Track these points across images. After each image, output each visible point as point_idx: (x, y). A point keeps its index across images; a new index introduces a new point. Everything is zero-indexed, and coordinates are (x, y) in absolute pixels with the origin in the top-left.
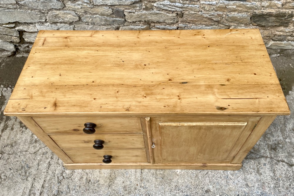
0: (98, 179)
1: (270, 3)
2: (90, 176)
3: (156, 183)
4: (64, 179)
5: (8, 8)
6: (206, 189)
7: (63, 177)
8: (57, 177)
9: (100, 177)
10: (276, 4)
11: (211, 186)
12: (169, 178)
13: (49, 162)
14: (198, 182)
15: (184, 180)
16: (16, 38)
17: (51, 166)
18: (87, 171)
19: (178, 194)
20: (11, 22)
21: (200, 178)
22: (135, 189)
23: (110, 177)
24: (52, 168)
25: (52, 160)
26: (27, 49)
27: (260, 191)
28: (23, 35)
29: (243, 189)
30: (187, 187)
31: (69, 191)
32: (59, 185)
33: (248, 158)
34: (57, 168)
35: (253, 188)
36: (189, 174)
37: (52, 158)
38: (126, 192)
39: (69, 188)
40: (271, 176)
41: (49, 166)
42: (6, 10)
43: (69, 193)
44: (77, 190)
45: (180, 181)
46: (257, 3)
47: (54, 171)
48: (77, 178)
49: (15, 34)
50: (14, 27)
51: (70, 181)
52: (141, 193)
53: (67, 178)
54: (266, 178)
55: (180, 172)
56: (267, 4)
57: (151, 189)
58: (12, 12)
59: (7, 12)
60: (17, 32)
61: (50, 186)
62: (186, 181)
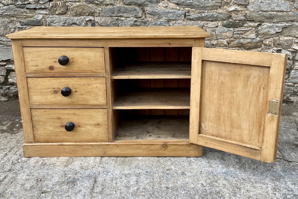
0: (55, 162)
1: (218, 42)
2: (47, 161)
3: (115, 164)
4: (18, 163)
5: (7, 46)
6: (168, 168)
7: (18, 162)
8: (11, 162)
9: (57, 161)
10: (223, 42)
11: (173, 166)
12: (129, 162)
13: (6, 154)
14: (159, 164)
15: (145, 163)
16: (2, 77)
18: (44, 158)
19: (137, 171)
20: (4, 60)
21: (162, 162)
22: (93, 168)
23: (68, 161)
24: (9, 156)
26: (8, 91)
27: (225, 170)
28: (9, 75)
29: (206, 169)
30: (147, 166)
32: (12, 166)
33: (212, 152)
34: (13, 156)
35: (217, 168)
36: (151, 160)
37: (9, 151)
38: (83, 170)
39: (22, 167)
40: (236, 161)
41: (5, 156)
42: (5, 47)
44: (30, 169)
45: (140, 163)
46: (207, 42)
48: (32, 162)
49: (2, 73)
50: (5, 65)
51: (25, 164)
52: (98, 170)
53: (22, 162)
54: (230, 163)
55: (141, 159)
56: (215, 42)
57: (109, 168)
58: (8, 49)
59: (5, 48)
60: (5, 70)
61: (3, 166)
62: (147, 163)
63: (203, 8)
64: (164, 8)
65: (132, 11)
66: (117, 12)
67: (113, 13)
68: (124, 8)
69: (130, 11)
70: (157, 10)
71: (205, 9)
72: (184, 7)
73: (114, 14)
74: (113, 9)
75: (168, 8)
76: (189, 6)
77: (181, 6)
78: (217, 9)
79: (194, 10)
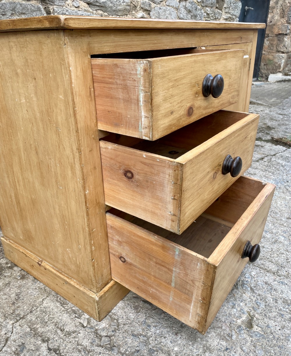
7: (106, 336)
8: (97, 348)
13: (49, 349)
17: (61, 348)
25: (50, 342)
31: (145, 336)
32: (116, 351)
34: (77, 339)
37: (45, 341)
43: (148, 339)
47: (80, 347)
51: (126, 327)
53: (114, 331)
63: (115, 12)
64: (75, 9)
65: (35, 11)
66: (11, 12)
67: (3, 15)
68: (21, 5)
69: (32, 12)
70: (67, 11)
71: (117, 14)
72: (96, 9)
73: (5, 17)
74: (3, 7)
75: (80, 9)
76: (102, 8)
77: (93, 6)
78: (127, 15)
79: (106, 14)
